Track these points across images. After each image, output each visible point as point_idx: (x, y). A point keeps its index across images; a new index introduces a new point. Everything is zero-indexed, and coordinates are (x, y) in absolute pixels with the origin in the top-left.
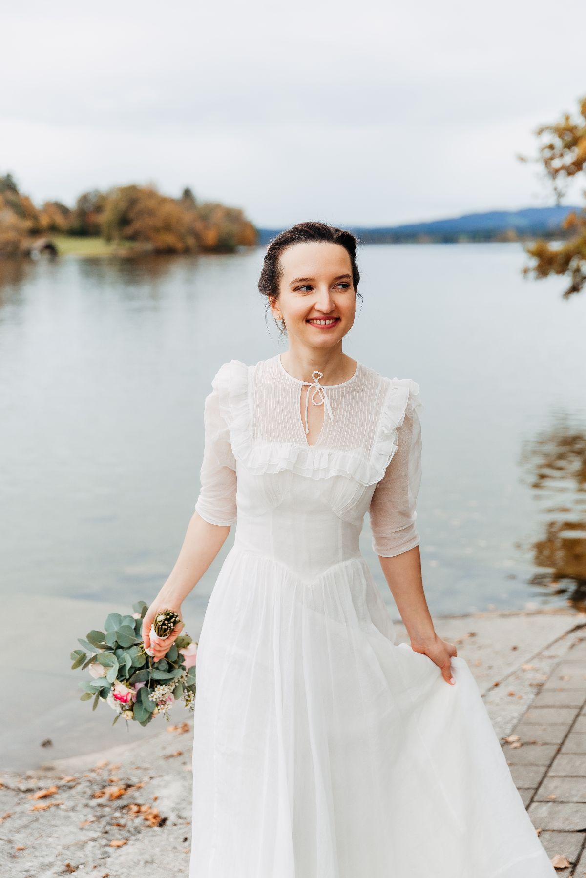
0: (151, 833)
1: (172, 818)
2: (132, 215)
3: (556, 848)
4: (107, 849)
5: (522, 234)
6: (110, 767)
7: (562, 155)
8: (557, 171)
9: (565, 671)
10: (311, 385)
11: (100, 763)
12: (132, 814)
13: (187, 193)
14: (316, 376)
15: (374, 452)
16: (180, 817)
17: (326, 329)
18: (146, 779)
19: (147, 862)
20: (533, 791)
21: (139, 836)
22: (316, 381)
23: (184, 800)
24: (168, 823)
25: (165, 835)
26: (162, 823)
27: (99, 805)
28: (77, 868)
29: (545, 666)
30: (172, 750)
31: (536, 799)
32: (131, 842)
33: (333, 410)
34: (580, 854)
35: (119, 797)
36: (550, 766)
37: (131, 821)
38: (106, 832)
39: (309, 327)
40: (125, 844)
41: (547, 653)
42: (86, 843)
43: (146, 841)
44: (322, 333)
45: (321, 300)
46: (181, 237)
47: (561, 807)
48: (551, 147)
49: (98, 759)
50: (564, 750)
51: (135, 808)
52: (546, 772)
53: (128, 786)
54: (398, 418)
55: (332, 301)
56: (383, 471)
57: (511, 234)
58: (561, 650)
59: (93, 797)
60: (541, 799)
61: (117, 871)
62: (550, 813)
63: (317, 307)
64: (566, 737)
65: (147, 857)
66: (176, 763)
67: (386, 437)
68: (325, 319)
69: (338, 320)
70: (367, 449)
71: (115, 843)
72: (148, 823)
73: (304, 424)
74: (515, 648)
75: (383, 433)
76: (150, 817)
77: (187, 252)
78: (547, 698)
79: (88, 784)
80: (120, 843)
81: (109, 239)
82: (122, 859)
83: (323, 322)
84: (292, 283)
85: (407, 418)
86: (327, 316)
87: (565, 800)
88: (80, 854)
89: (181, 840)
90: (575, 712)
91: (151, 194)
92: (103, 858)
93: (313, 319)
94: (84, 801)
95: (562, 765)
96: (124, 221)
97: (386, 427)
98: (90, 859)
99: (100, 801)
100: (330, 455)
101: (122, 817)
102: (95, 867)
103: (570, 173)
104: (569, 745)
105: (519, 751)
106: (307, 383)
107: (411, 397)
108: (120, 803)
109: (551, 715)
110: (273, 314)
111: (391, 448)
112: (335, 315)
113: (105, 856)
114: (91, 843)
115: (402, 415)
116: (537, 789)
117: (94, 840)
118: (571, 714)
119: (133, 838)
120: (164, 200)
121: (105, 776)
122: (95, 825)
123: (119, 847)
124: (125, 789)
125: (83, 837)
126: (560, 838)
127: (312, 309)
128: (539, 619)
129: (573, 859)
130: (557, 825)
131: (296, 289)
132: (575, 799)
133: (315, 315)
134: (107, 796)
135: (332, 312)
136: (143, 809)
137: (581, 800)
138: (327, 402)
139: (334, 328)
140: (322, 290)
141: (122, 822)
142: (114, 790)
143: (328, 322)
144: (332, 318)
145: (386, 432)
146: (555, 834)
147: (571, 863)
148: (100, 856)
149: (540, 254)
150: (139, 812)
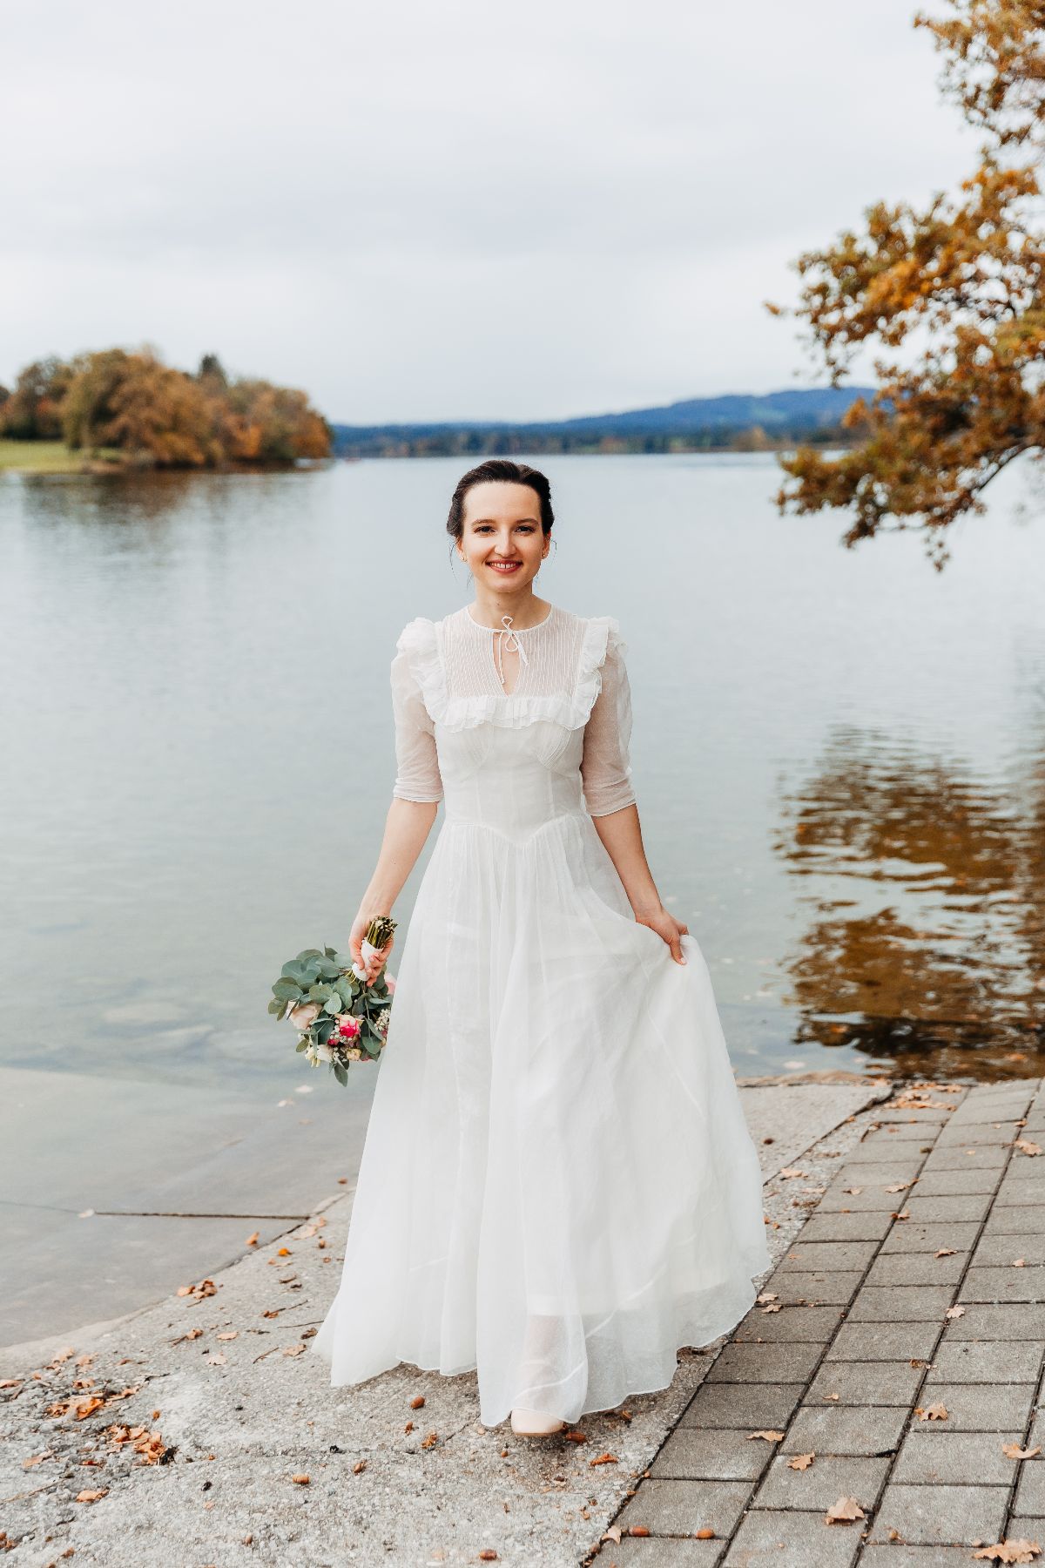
0: (146, 1477)
1: (185, 1448)
2: (114, 403)
3: (841, 1486)
4: (71, 1505)
5: (775, 437)
6: (78, 1360)
7: (841, 305)
8: (833, 330)
9: (855, 1179)
10: (503, 631)
11: (61, 1354)
12: (115, 1445)
13: (209, 364)
14: (507, 621)
15: (576, 694)
16: (198, 1447)
17: (506, 573)
18: (140, 1380)
19: (140, 1527)
20: (801, 1388)
21: (128, 1482)
22: (507, 627)
23: (204, 1416)
24: (177, 1457)
25: (172, 1479)
26: (168, 1457)
27: (57, 1428)
28: (19, 1540)
29: (821, 1170)
30: (185, 1328)
31: (806, 1401)
32: (112, 1493)
33: (528, 655)
34: (881, 1494)
35: (93, 1413)
36: (829, 1344)
37: (116, 1455)
38: (70, 1476)
39: (489, 570)
40: (104, 1496)
41: (822, 1149)
42: (34, 1495)
43: (139, 1491)
44: (503, 577)
45: (500, 543)
46: (200, 441)
47: (848, 1413)
48: (823, 290)
49: (57, 1347)
50: (852, 1316)
51: (121, 1433)
52: (824, 1355)
53: (110, 1393)
54: (599, 657)
55: (511, 543)
56: (588, 714)
57: (759, 434)
58: (846, 1143)
59: (47, 1413)
60: (814, 1402)
61: (89, 1545)
62: (830, 1425)
63: (497, 550)
64: (856, 1292)
65: (141, 1518)
66: (191, 1351)
67: (587, 678)
68: (506, 563)
69: (520, 564)
70: (569, 692)
71: (84, 1495)
72: (141, 1458)
73: (499, 672)
74: (769, 1142)
75: (584, 673)
76: (147, 1447)
77: (210, 465)
78: (824, 1226)
79: (38, 1391)
80: (93, 1495)
81: (76, 445)
82: (97, 1521)
83: (503, 566)
84: (473, 524)
85: (608, 657)
86: (508, 560)
87: (856, 1402)
88: (24, 1515)
89: (201, 1486)
90: (871, 1249)
91: (149, 367)
92: (62, 1523)
93: (494, 562)
94: (34, 1423)
95: (850, 1341)
96: (101, 413)
97: (586, 666)
98: (42, 1525)
99: (58, 1421)
100: (529, 702)
101: (97, 1449)
102: (50, 1539)
103: (855, 336)
104: (861, 1308)
105: (777, 1319)
106: (498, 631)
107: (610, 635)
108: (95, 1423)
109: (830, 1256)
110: (458, 554)
111: (594, 689)
112: (516, 559)
113: (67, 1519)
114: (44, 1496)
115: (604, 654)
116: (808, 1385)
117: (49, 1490)
118: (863, 1253)
119: (117, 1485)
120: (169, 377)
121: (69, 1375)
122: (49, 1464)
123: (92, 1501)
124: (104, 1399)
125: (29, 1485)
126: (847, 1467)
127: (491, 551)
128: (809, 1090)
129: (869, 1503)
130: (842, 1446)
131: (477, 530)
132: (872, 1401)
133: (494, 558)
134: (71, 1411)
135: (512, 556)
136: (134, 1433)
137: (883, 1402)
138: (520, 647)
139: (514, 573)
140: (504, 531)
141: (98, 1456)
142: (85, 1401)
143: (508, 566)
144: (513, 562)
145: (586, 671)
146: (839, 1461)
147: (865, 1511)
148: (59, 1519)
149: (803, 470)
150: (126, 1438)
